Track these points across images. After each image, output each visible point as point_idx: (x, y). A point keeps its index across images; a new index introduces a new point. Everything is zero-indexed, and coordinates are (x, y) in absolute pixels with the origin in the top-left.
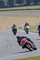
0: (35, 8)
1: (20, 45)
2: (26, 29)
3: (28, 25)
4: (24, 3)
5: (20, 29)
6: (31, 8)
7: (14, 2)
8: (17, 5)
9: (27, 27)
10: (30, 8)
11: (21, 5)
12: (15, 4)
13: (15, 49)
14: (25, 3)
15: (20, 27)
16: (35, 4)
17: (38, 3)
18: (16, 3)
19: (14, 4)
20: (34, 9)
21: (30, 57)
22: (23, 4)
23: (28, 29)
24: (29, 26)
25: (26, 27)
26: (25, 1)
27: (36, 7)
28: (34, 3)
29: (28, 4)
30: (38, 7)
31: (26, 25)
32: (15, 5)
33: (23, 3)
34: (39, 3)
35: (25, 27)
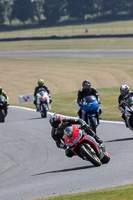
0: (75, 34)
1: (59, 146)
2: (38, 102)
3: (46, 89)
4: (39, 17)
5: (27, 103)
6: (62, 35)
7: (6, 14)
8: (16, 22)
9: (42, 95)
10: (57, 35)
11: (28, 22)
12: (7, 19)
13: (8, 170)
14: (43, 17)
15: (25, 95)
16: (75, 19)
17: (83, 16)
18: (11, 18)
19: (4, 21)
20: (70, 35)
21: (58, 195)
22: (33, 20)
23: (46, 102)
24: (48, 92)
25: (38, 95)
26: (41, 10)
27: (79, 30)
28: (72, 16)
29: (52, 22)
30: (84, 30)
31: (37, 90)
32: (7, 23)
33: (36, 18)
34: (86, 17)
35: (35, 95)
